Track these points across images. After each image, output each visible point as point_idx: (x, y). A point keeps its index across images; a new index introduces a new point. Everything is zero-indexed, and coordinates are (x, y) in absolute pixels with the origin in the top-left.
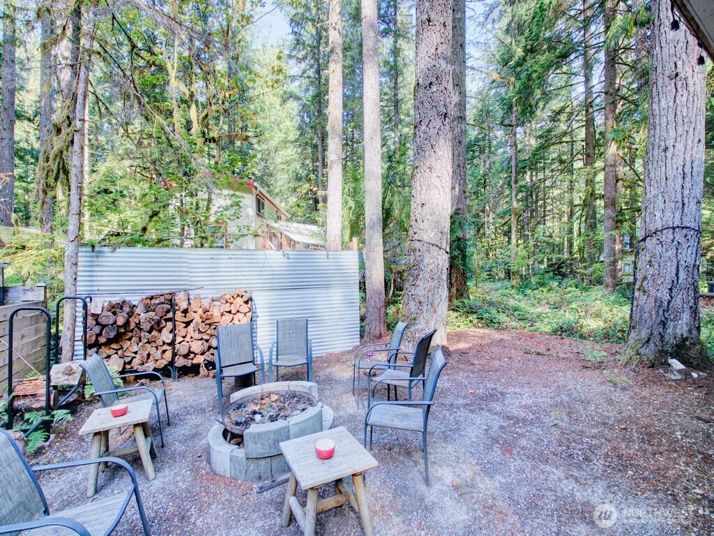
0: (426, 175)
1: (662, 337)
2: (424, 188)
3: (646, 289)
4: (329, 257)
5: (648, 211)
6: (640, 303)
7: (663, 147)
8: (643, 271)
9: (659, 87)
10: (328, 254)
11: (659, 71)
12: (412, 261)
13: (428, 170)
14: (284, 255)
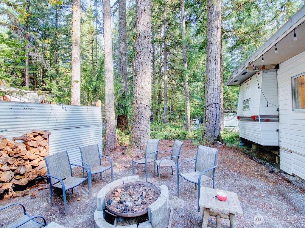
0: (144, 75)
1: (214, 135)
2: (143, 81)
3: (209, 121)
4: (88, 110)
5: (209, 98)
6: (208, 125)
7: (212, 80)
8: (208, 116)
9: (211, 62)
10: (87, 108)
11: (211, 57)
12: (137, 112)
13: (144, 74)
14: (63, 108)
